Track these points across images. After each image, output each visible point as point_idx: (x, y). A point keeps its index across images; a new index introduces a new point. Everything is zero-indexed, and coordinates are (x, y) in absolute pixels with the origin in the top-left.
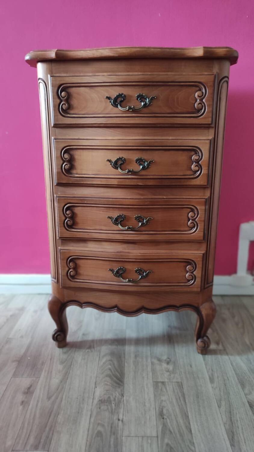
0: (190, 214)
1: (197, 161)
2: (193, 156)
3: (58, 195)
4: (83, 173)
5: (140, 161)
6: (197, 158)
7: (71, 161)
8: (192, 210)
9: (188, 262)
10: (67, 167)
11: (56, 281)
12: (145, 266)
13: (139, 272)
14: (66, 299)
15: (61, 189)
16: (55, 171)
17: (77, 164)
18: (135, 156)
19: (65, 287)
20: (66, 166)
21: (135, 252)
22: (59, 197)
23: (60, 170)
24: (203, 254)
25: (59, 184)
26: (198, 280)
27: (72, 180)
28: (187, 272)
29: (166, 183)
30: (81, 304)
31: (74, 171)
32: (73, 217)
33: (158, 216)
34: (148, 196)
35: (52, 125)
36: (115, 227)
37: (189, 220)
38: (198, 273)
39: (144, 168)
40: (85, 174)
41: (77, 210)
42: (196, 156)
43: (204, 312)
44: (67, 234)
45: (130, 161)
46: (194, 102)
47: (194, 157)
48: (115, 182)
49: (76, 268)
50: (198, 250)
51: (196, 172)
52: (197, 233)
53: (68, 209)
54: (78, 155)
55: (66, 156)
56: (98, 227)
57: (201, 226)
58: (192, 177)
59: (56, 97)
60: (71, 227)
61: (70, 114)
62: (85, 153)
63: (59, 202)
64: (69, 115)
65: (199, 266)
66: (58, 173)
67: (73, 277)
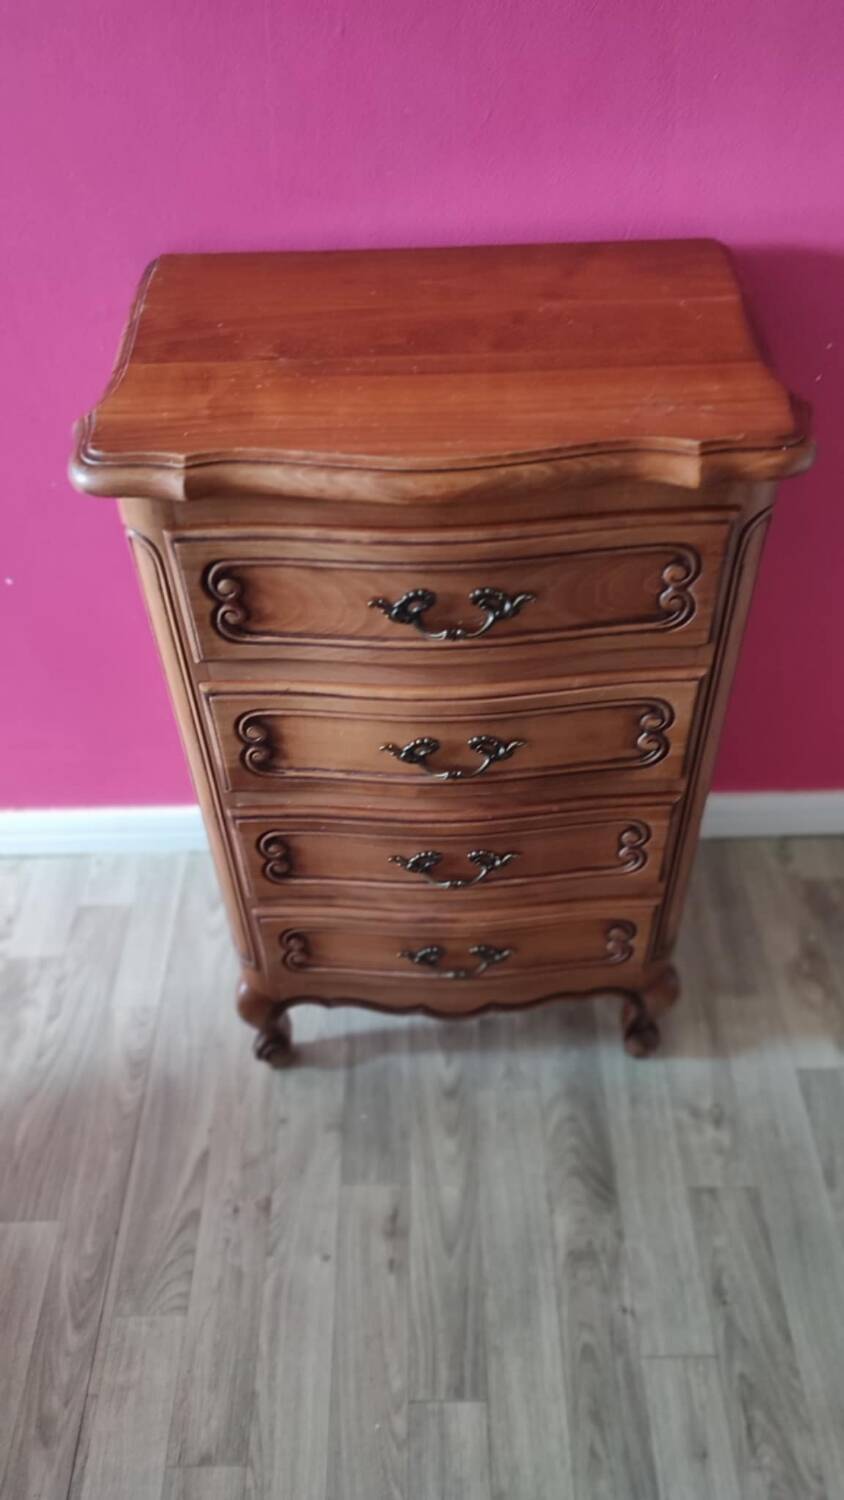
0: (627, 837)
1: (656, 730)
2: (643, 716)
3: (238, 813)
4: (311, 765)
5: (484, 746)
6: (656, 723)
7: (271, 742)
9: (615, 924)
10: (257, 757)
11: (253, 964)
13: (484, 954)
14: (284, 996)
15: (244, 796)
16: (220, 763)
17: (289, 747)
18: (470, 736)
20: (255, 754)
22: (242, 818)
23: (237, 764)
24: (657, 907)
25: (237, 787)
26: (639, 955)
28: (609, 940)
30: (327, 1002)
31: (283, 766)
32: (289, 856)
34: (508, 808)
35: (197, 660)
36: (414, 877)
37: (622, 846)
38: (640, 943)
40: (314, 769)
41: (300, 844)
42: (653, 718)
44: (274, 889)
45: (455, 749)
46: (658, 591)
47: (648, 721)
49: (306, 950)
50: (641, 898)
52: (644, 871)
53: (269, 843)
55: (254, 733)
56: (363, 875)
57: (654, 860)
58: (637, 763)
59: (199, 592)
60: (284, 876)
61: (253, 633)
62: (312, 725)
63: (242, 828)
64: (248, 639)
65: (644, 929)
66: (232, 769)
67: (301, 966)
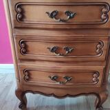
0: (98, 46)
1: (106, 13)
5: (68, 13)
7: (22, 13)
8: (100, 43)
9: (95, 72)
10: (20, 17)
12: (69, 75)
13: (66, 78)
15: (17, 30)
16: (12, 19)
17: (26, 15)
18: (65, 10)
19: (23, 84)
21: (64, 67)
22: (16, 35)
23: (15, 19)
25: (15, 28)
26: (100, 82)
27: (24, 25)
29: (85, 27)
31: (25, 20)
32: (26, 47)
33: (79, 47)
34: (72, 35)
36: (52, 53)
37: (97, 49)
38: (100, 78)
39: (70, 18)
41: (28, 43)
43: (101, 97)
44: (23, 57)
45: (61, 13)
47: (104, 10)
48: (51, 27)
49: (29, 75)
50: (101, 65)
51: (104, 20)
52: (102, 56)
53: (22, 42)
54: (26, 8)
55: (19, 9)
57: (104, 53)
58: (101, 23)
60: (25, 53)
62: (31, 7)
63: (16, 38)
65: (101, 74)
66: (14, 21)
67: (28, 80)
